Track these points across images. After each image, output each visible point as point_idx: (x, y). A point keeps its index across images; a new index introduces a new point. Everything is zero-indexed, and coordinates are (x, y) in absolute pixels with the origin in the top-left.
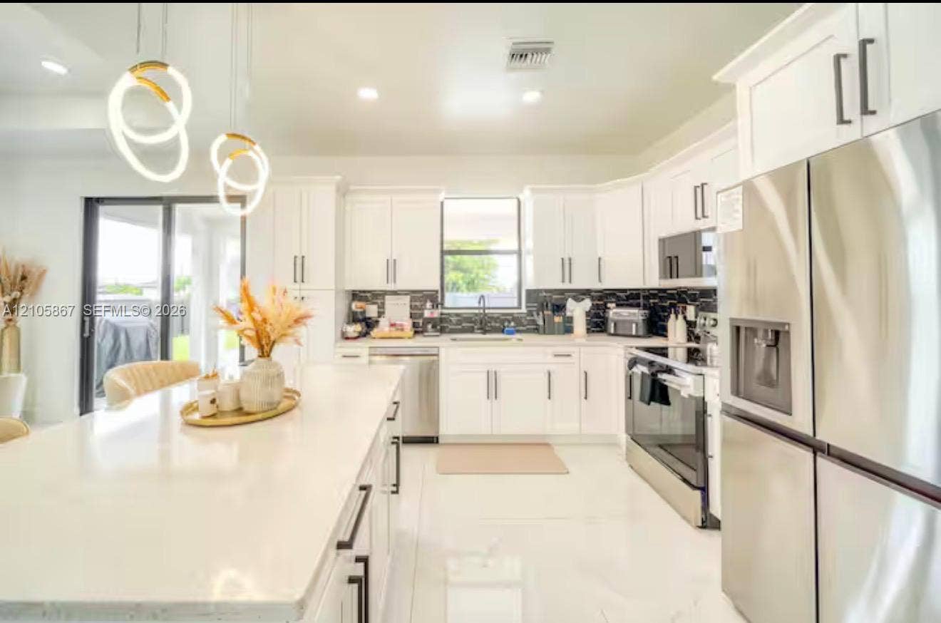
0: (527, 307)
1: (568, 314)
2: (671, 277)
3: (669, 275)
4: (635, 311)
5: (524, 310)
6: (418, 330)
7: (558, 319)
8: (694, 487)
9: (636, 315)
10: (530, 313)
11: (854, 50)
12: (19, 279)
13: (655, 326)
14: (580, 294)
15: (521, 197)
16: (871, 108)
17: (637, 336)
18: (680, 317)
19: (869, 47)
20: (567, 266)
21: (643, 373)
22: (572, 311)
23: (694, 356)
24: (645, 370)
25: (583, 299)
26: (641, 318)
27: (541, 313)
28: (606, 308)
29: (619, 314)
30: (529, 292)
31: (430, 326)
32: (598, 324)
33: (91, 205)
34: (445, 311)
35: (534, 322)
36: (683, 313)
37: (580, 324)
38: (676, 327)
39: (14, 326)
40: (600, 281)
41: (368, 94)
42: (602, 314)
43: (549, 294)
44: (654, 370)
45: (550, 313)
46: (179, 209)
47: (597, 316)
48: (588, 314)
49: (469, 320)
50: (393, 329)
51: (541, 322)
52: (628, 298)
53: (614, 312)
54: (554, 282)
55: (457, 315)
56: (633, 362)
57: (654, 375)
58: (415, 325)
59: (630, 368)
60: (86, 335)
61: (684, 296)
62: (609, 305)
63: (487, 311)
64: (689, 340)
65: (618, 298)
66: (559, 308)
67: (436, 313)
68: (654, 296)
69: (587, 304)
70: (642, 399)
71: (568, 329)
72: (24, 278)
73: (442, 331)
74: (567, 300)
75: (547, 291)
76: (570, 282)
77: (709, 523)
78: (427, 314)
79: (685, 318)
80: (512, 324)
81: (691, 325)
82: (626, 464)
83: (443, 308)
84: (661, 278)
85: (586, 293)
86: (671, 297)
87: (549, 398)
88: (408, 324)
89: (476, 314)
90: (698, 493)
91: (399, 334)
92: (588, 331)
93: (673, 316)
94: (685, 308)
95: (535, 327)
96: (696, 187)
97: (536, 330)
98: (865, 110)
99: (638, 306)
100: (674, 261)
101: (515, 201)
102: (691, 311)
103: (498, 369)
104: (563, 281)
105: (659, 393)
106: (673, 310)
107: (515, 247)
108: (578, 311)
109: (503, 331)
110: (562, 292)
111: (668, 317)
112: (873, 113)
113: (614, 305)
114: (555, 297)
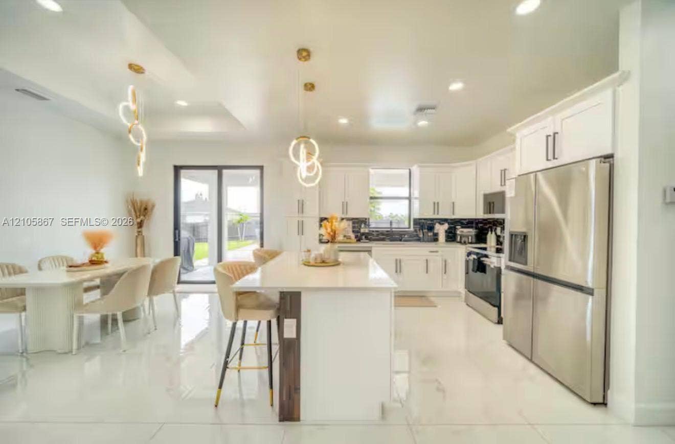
0: (414, 228)
1: (436, 231)
2: (490, 213)
3: (489, 212)
4: (471, 230)
5: (412, 229)
6: (359, 240)
7: (430, 234)
8: (494, 306)
9: (471, 232)
10: (416, 231)
11: (552, 134)
12: (142, 209)
13: (481, 238)
14: (442, 221)
15: (411, 169)
16: (556, 157)
17: (471, 243)
18: (493, 233)
19: (556, 135)
20: (436, 205)
21: (474, 259)
22: (438, 230)
23: (499, 251)
24: (475, 257)
25: (443, 224)
26: (474, 234)
27: (421, 231)
28: (455, 229)
29: (462, 231)
30: (415, 220)
31: (363, 237)
32: (451, 237)
33: (177, 169)
34: (371, 229)
35: (417, 235)
36: (495, 231)
37: (442, 237)
38: (491, 238)
39: (142, 235)
40: (453, 214)
41: (344, 121)
42: (453, 232)
43: (426, 221)
44: (479, 256)
45: (426, 230)
46: (225, 172)
47: (451, 232)
48: (446, 231)
49: (382, 234)
50: (345, 238)
51: (421, 236)
52: (468, 223)
53: (460, 231)
54: (429, 215)
55: (377, 231)
56: (469, 254)
57: (479, 258)
58: (356, 237)
59: (468, 256)
60: (177, 240)
61: (496, 223)
62: (457, 227)
63: (394, 230)
64: (497, 245)
65: (462, 224)
66: (431, 228)
67: (367, 231)
68: (481, 223)
69: (446, 226)
70: (473, 271)
71: (435, 239)
72: (146, 209)
73: (370, 240)
74: (435, 224)
75: (424, 219)
76: (438, 214)
77: (500, 321)
78: (362, 231)
79: (496, 234)
80: (406, 236)
81: (498, 237)
82: (465, 304)
83: (369, 228)
84: (484, 213)
85: (446, 220)
86: (490, 223)
87: (427, 272)
88: (353, 236)
89: (388, 231)
90: (496, 309)
91: (348, 241)
92: (447, 241)
93: (490, 233)
94: (496, 229)
95: (417, 238)
96: (502, 170)
97: (419, 240)
98: (554, 158)
99: (472, 227)
100: (492, 205)
101: (408, 171)
102: (499, 229)
103: (401, 258)
104: (434, 213)
105: (481, 267)
106: (490, 229)
107: (407, 195)
108: (441, 229)
109: (401, 240)
110: (432, 220)
111: (487, 233)
112: (557, 159)
113: (459, 227)
114: (428, 222)
